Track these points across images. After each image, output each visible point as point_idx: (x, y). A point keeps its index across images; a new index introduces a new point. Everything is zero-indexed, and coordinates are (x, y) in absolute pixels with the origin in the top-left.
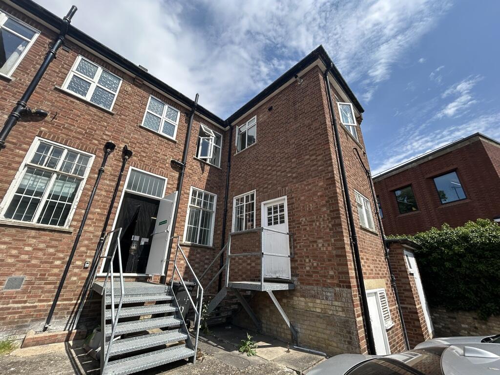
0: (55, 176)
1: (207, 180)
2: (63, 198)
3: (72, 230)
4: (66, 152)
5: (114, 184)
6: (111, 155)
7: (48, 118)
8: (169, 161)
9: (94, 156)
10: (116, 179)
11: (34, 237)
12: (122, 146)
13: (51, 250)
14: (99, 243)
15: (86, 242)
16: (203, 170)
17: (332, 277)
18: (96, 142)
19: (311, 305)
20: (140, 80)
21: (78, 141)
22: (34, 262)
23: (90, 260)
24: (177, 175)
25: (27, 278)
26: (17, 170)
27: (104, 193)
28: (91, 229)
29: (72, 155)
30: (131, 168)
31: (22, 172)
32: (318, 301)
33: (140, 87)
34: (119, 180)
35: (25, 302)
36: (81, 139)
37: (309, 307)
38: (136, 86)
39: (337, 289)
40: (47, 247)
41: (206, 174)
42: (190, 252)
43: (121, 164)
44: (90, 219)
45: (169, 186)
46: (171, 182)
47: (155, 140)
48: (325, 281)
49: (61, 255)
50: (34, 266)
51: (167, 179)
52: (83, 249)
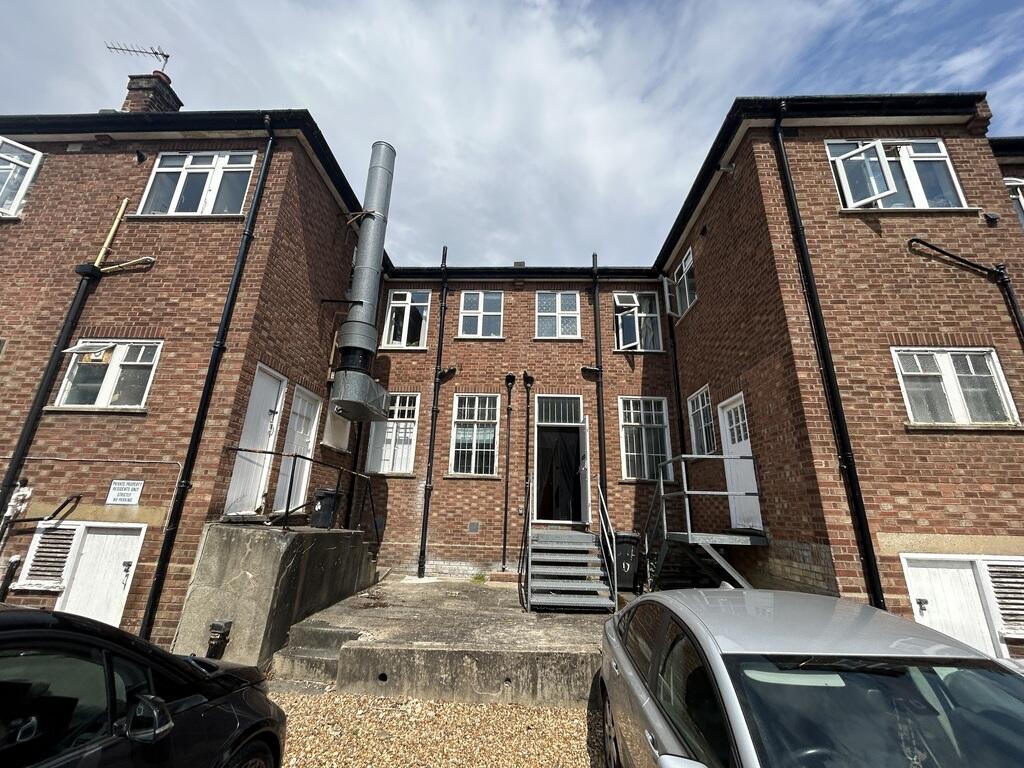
0: (475, 426)
1: (643, 378)
2: (487, 446)
3: (500, 477)
4: (477, 399)
5: (524, 420)
6: (514, 388)
7: (457, 372)
8: (579, 371)
9: (499, 395)
10: (525, 414)
11: (476, 487)
12: (522, 373)
13: (491, 498)
14: (526, 488)
15: (515, 488)
16: (632, 365)
17: (806, 526)
18: (497, 379)
19: (788, 570)
20: (519, 282)
21: (483, 385)
22: (481, 509)
23: (522, 506)
24: (593, 386)
25: (480, 523)
26: (450, 429)
27: (517, 433)
28: (515, 474)
29: (482, 401)
30: (537, 395)
31: (454, 429)
32: (795, 564)
33: (522, 290)
34: (528, 414)
35: (484, 544)
36: (484, 382)
37: (786, 574)
38: (519, 290)
39: (814, 545)
40: (487, 494)
41: (639, 370)
42: (636, 493)
43: (525, 395)
44: (512, 463)
45: (587, 405)
46: (588, 399)
47: (555, 350)
48: (800, 533)
49: (499, 502)
50: (482, 512)
51: (581, 397)
52: (513, 495)
